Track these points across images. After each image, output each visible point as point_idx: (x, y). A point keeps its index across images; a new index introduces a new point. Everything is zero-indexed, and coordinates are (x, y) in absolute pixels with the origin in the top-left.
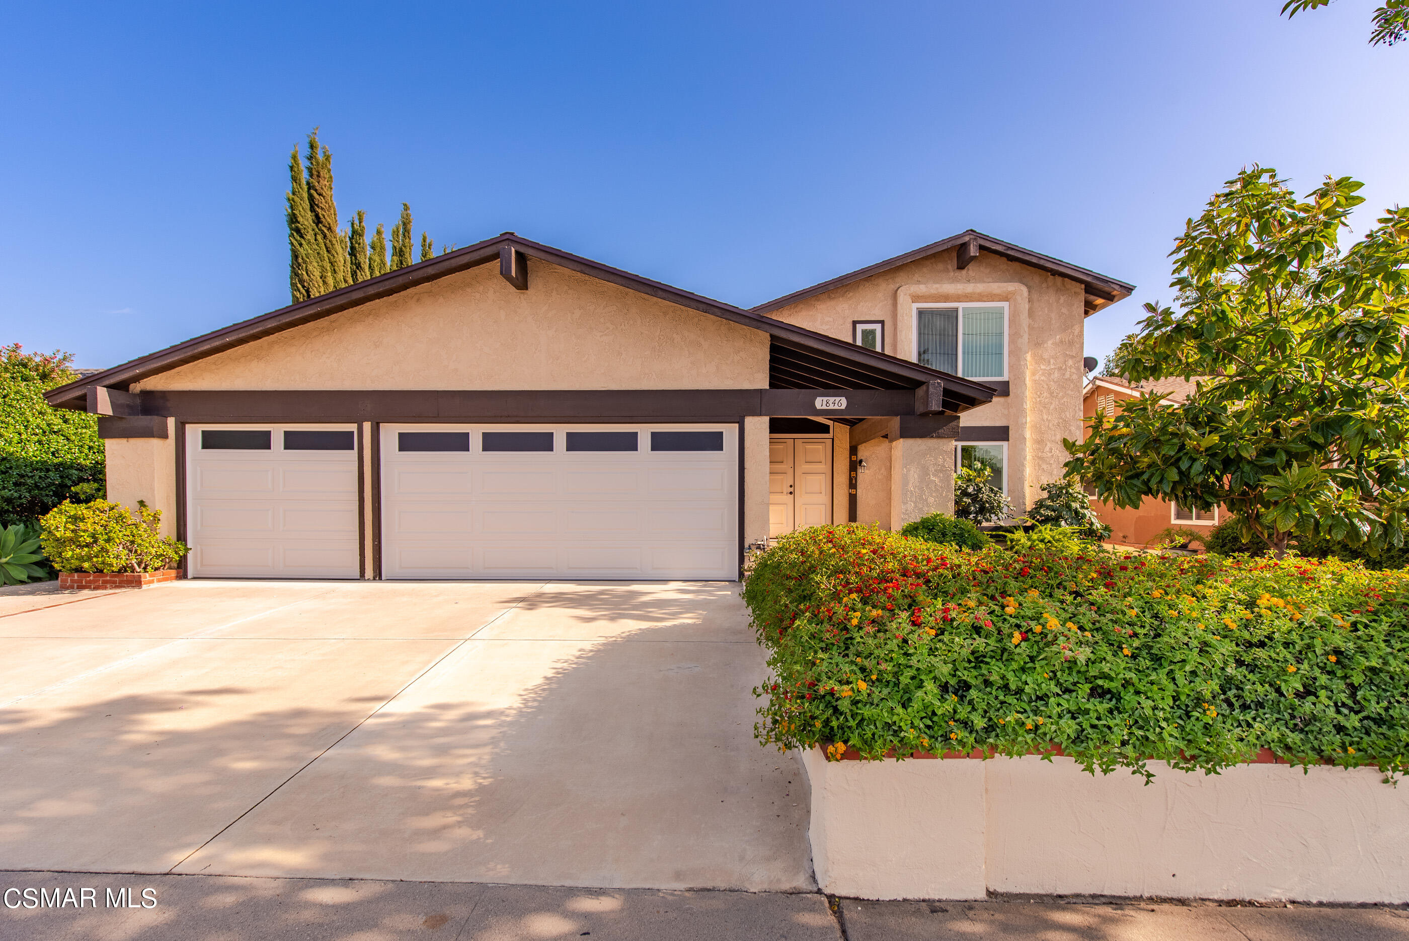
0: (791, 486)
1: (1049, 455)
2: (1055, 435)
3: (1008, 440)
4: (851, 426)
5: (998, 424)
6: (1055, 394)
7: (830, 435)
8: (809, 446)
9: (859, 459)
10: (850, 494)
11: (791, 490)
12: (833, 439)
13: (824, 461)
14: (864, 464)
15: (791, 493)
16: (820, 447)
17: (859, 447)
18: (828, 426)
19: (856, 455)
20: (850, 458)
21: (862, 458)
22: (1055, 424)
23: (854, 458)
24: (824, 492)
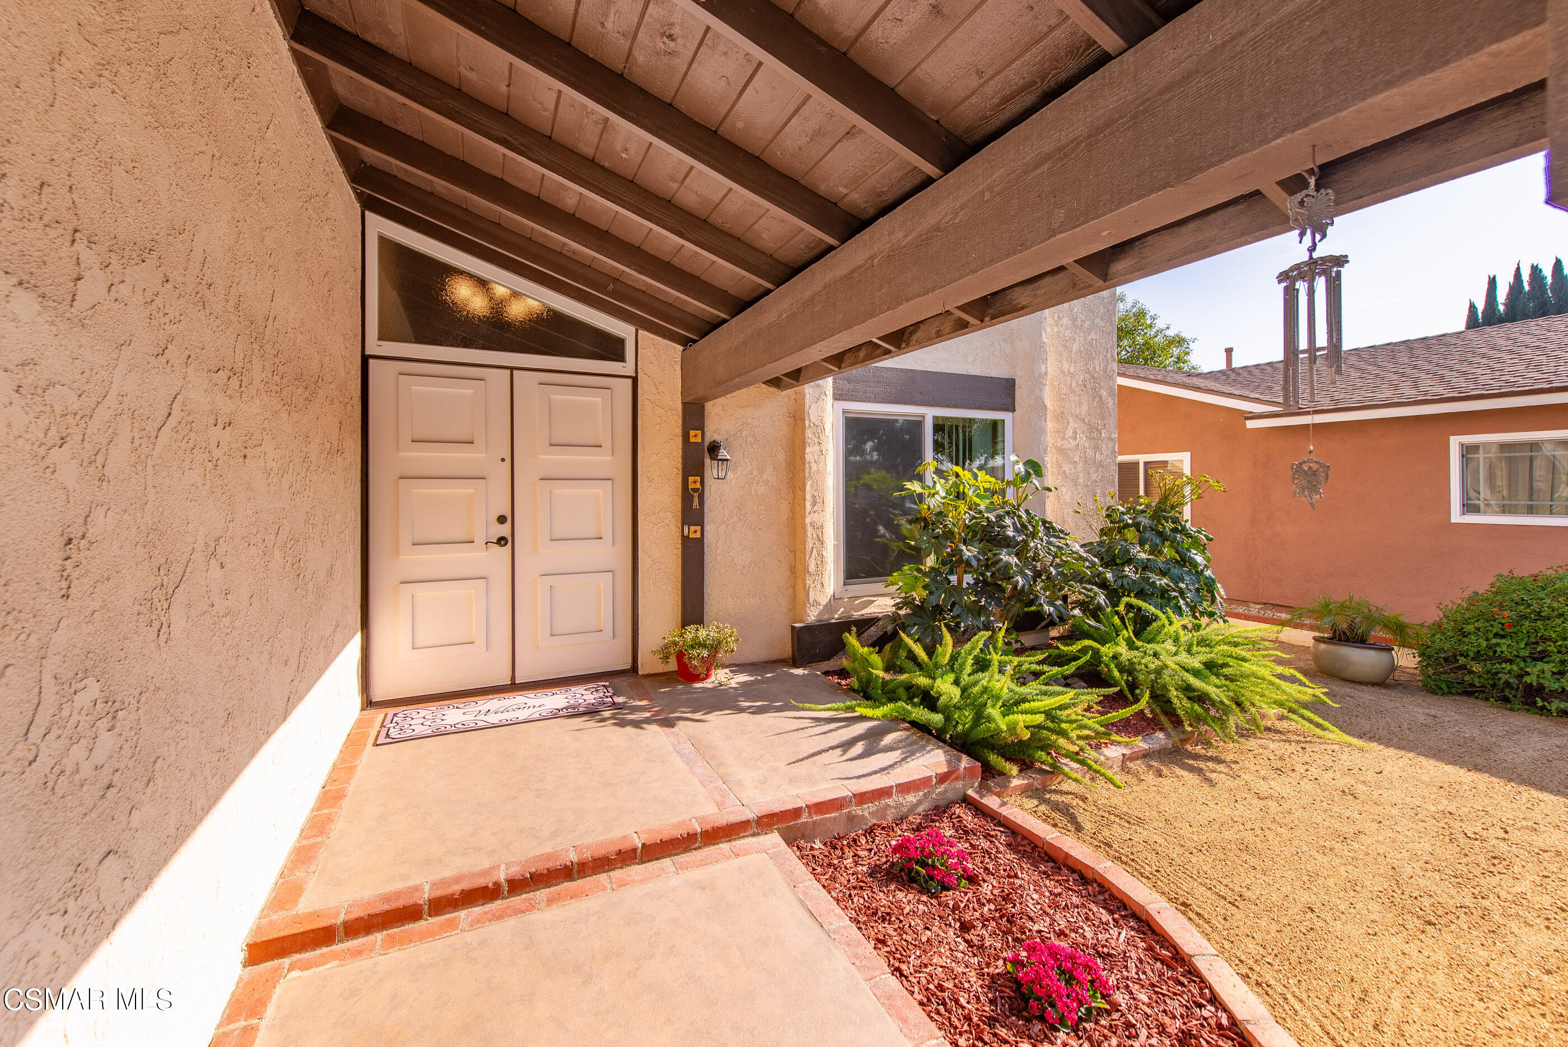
0: (502, 520)
1: (1073, 443)
2: (1080, 404)
3: (1013, 410)
4: (686, 342)
5: (996, 372)
6: (1079, 322)
7: (627, 368)
8: (562, 397)
9: (708, 440)
10: (685, 539)
11: (504, 530)
12: (635, 380)
13: (607, 444)
14: (723, 453)
15: (501, 541)
16: (596, 399)
17: (709, 406)
18: (621, 342)
19: (701, 428)
20: (686, 437)
21: (717, 438)
22: (1080, 383)
23: (695, 436)
24: (608, 535)
